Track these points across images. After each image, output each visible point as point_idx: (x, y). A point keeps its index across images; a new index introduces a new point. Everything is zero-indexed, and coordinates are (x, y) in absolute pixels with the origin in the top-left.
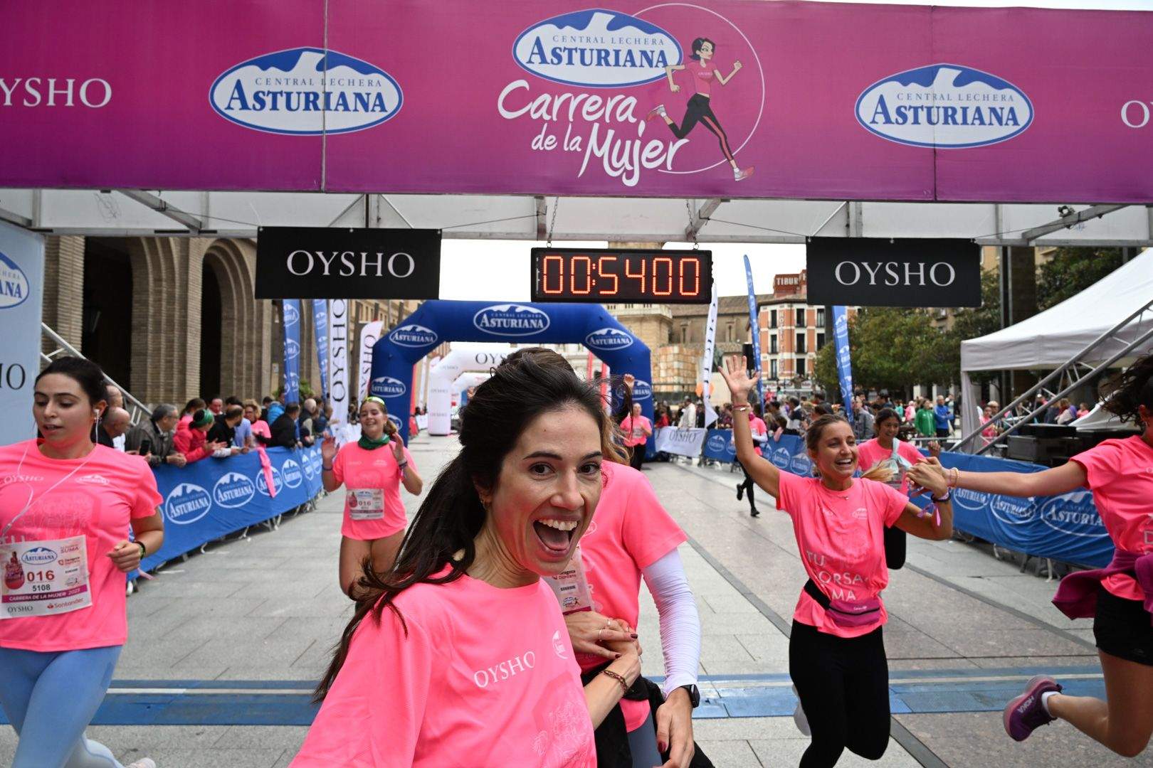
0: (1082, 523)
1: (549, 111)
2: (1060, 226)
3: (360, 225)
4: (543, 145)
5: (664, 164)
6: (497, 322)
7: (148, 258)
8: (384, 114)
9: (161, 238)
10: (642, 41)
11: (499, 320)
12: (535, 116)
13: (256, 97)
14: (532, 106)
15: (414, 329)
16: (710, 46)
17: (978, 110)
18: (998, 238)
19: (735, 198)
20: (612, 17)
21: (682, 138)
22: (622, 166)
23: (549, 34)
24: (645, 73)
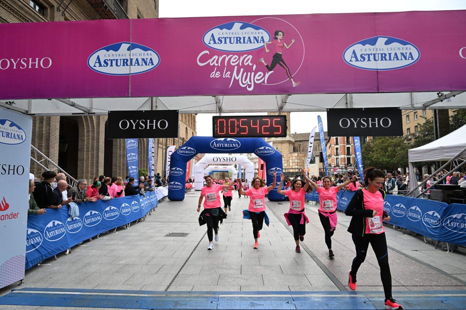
0: (461, 227)
1: (217, 62)
2: (438, 100)
3: (148, 109)
4: (215, 76)
5: (264, 82)
6: (219, 145)
7: (84, 123)
8: (153, 66)
10: (254, 33)
11: (220, 144)
12: (211, 65)
13: (105, 62)
14: (210, 61)
15: (187, 148)
16: (282, 34)
17: (396, 54)
18: (412, 106)
19: (293, 94)
20: (242, 24)
21: (271, 71)
22: (246, 83)
23: (217, 32)
24: (256, 46)
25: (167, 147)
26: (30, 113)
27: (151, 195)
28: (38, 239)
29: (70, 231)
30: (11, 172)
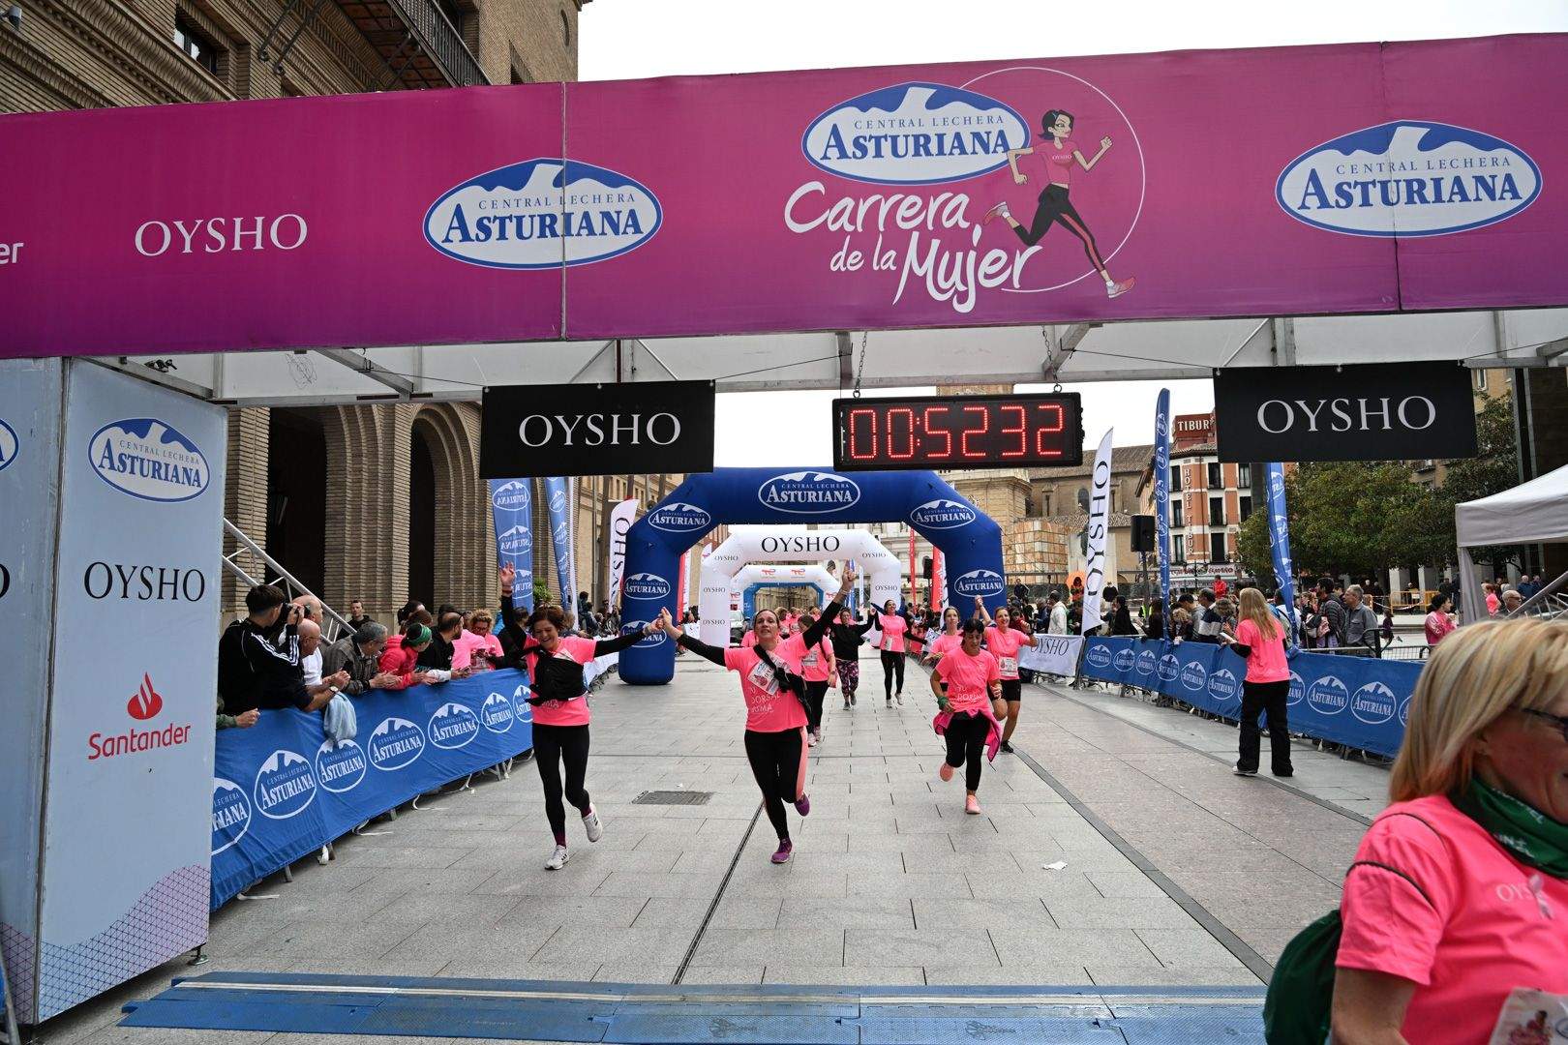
1: (852, 220)
3: (611, 379)
4: (845, 265)
5: (1009, 282)
6: (789, 496)
7: (345, 427)
8: (639, 237)
9: (362, 407)
10: (974, 120)
11: (792, 493)
12: (833, 228)
13: (480, 225)
14: (830, 215)
15: (680, 508)
16: (1067, 121)
17: (1457, 181)
18: (1499, 357)
19: (1110, 322)
20: (933, 91)
21: (1033, 245)
22: (952, 287)
23: (849, 120)
24: (980, 162)
25: (608, 508)
26: (219, 397)
28: (238, 813)
29: (328, 784)
30: (168, 590)
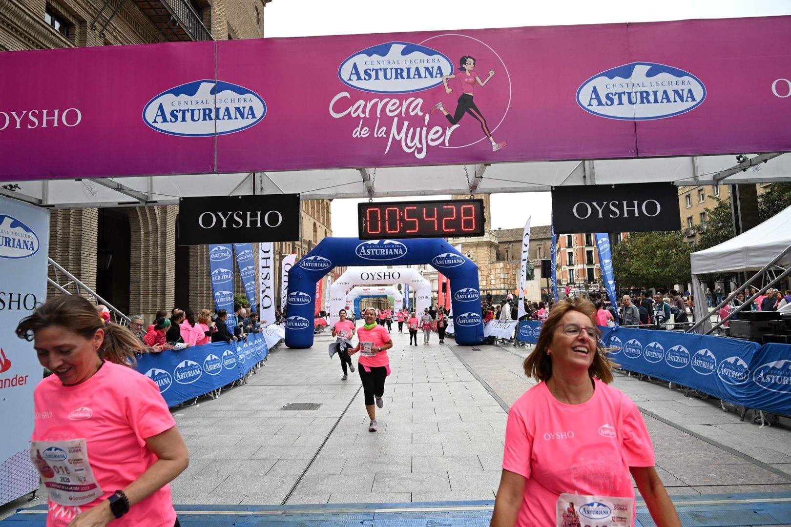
0: (784, 383)
1: (364, 111)
2: (738, 169)
3: (250, 193)
4: (360, 134)
5: (443, 143)
6: (371, 252)
7: (140, 219)
8: (255, 120)
10: (425, 61)
11: (373, 250)
12: (354, 115)
13: (172, 114)
14: (352, 109)
15: (316, 258)
16: (472, 61)
17: (665, 92)
18: (695, 180)
19: (494, 163)
20: (404, 46)
21: (455, 124)
22: (415, 145)
23: (362, 61)
24: (428, 82)
26: (45, 203)
27: (255, 339)
30: (15, 305)
